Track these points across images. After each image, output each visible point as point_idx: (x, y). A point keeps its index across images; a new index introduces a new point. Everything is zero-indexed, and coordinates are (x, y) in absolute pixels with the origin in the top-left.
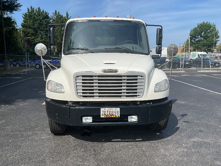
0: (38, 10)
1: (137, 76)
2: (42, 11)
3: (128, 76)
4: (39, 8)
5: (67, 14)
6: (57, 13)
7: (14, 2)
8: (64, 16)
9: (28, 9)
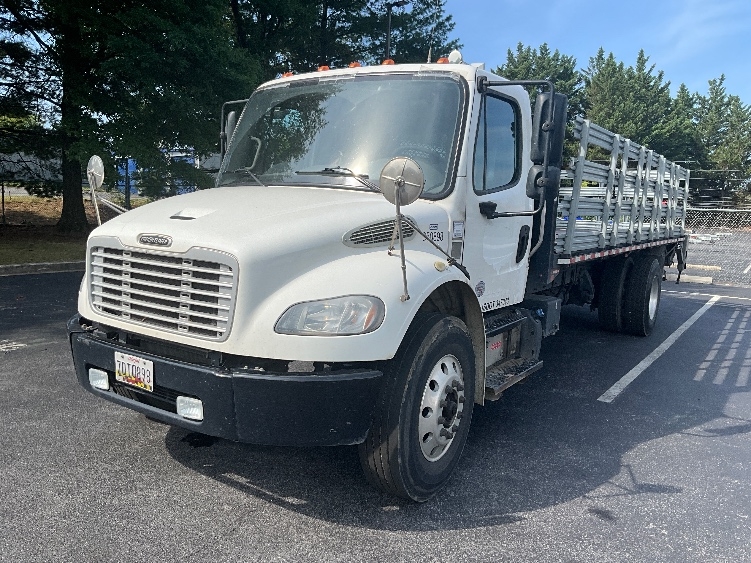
0: (539, 54)
1: (216, 266)
2: (551, 56)
3: (197, 263)
4: (544, 49)
5: (642, 56)
6: (606, 56)
7: (438, 38)
8: (626, 67)
9: (509, 52)
